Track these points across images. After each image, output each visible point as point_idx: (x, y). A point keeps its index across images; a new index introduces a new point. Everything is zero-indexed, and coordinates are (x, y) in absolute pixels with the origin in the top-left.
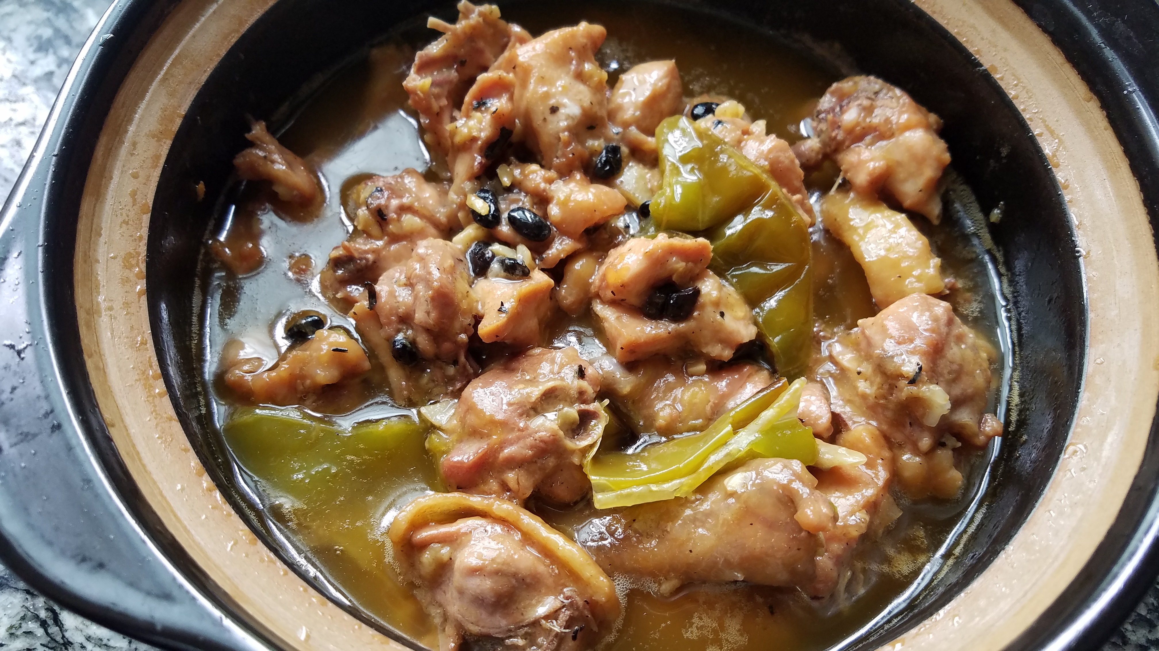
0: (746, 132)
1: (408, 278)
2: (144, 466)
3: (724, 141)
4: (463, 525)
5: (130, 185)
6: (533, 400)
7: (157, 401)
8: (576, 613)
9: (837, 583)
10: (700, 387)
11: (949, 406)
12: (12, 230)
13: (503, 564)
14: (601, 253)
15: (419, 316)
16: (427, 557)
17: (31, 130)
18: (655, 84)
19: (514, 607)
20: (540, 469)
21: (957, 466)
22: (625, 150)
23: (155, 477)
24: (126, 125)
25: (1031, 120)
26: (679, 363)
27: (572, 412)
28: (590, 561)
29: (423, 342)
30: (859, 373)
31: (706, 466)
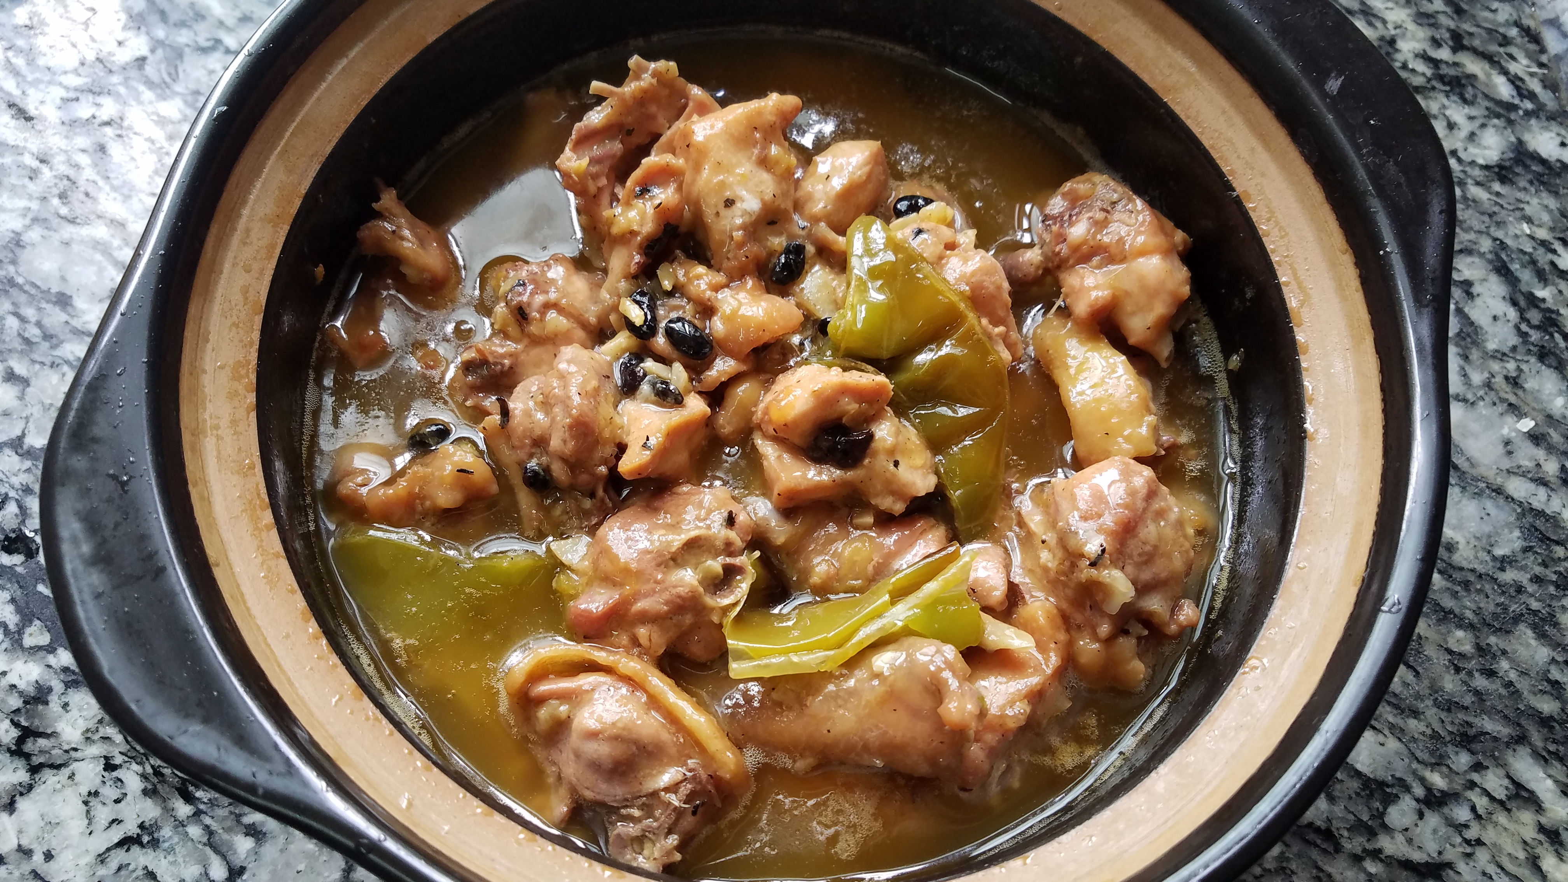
0: (951, 246)
1: (546, 396)
2: (248, 609)
3: (922, 257)
4: (586, 681)
5: (242, 279)
6: (674, 550)
7: (264, 534)
8: (699, 787)
9: (989, 774)
10: (864, 543)
11: (1133, 593)
12: (116, 342)
13: (624, 729)
14: (768, 376)
15: (555, 443)
16: (543, 713)
17: (119, 132)
18: (853, 173)
19: (633, 775)
20: (675, 626)
21: (1140, 656)
22: (810, 249)
23: (258, 622)
24: (239, 209)
25: (1278, 262)
26: (845, 511)
27: (715, 565)
28: (717, 734)
29: (559, 471)
30: (1043, 542)
31: (854, 640)
